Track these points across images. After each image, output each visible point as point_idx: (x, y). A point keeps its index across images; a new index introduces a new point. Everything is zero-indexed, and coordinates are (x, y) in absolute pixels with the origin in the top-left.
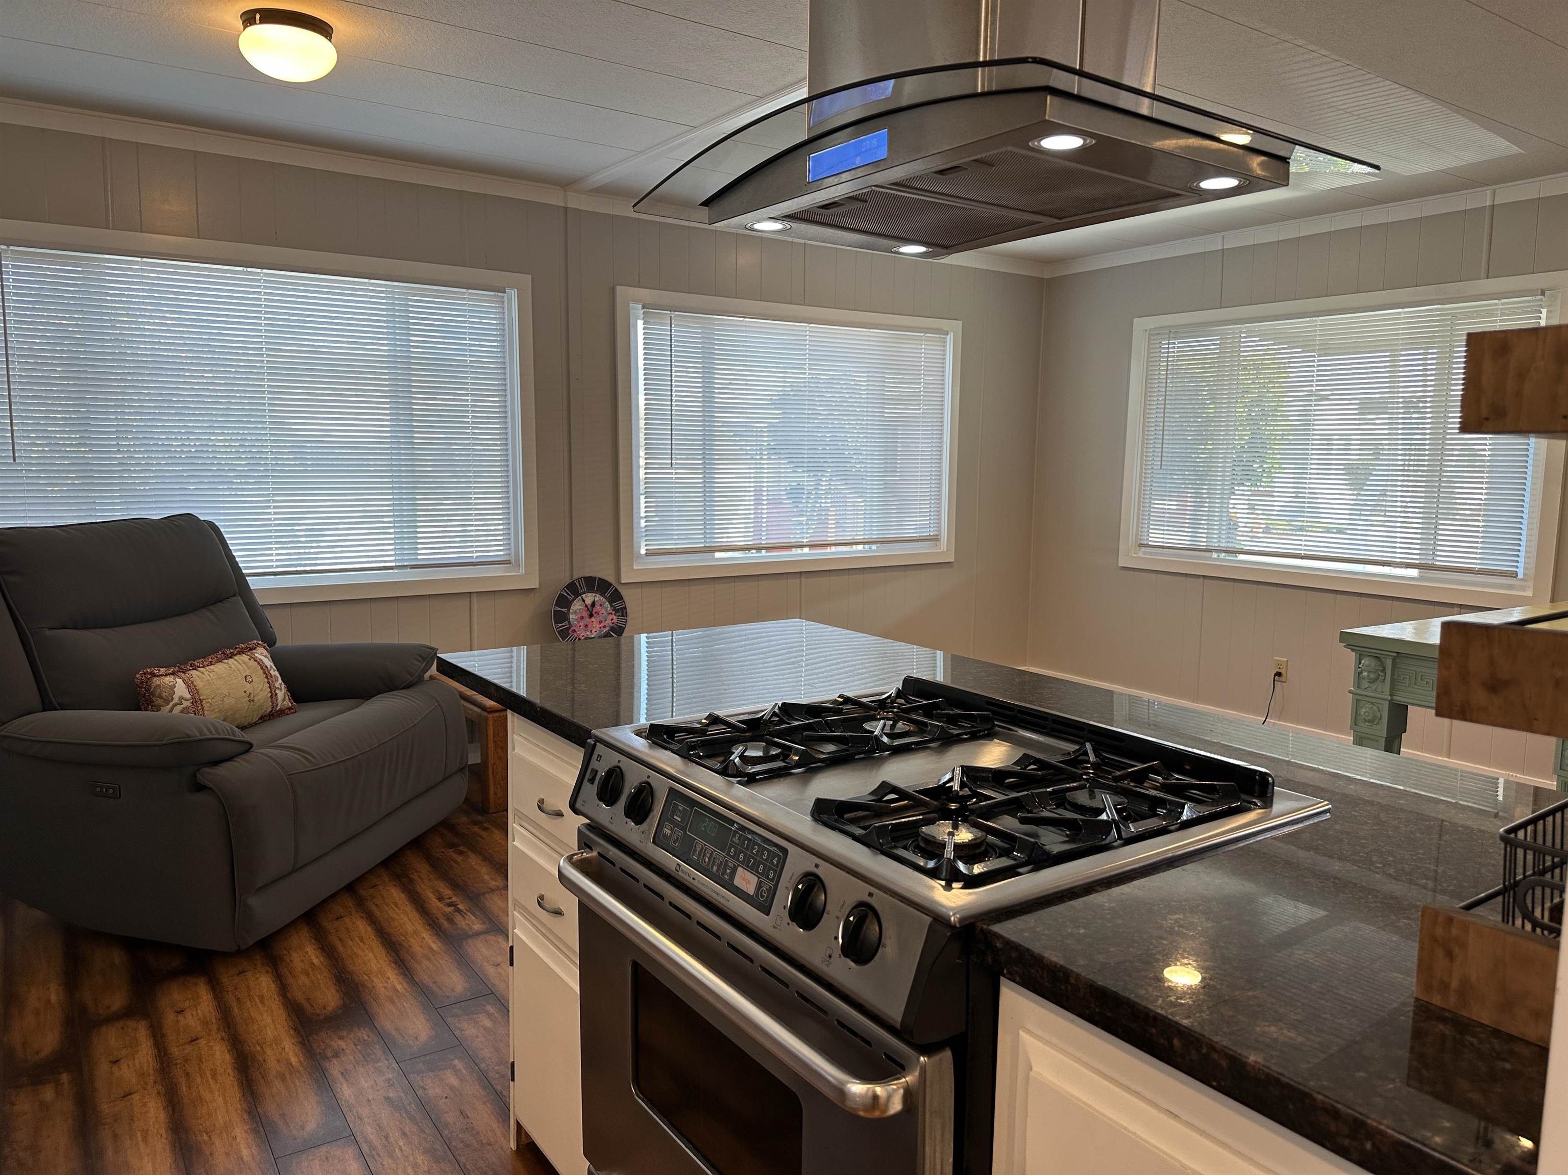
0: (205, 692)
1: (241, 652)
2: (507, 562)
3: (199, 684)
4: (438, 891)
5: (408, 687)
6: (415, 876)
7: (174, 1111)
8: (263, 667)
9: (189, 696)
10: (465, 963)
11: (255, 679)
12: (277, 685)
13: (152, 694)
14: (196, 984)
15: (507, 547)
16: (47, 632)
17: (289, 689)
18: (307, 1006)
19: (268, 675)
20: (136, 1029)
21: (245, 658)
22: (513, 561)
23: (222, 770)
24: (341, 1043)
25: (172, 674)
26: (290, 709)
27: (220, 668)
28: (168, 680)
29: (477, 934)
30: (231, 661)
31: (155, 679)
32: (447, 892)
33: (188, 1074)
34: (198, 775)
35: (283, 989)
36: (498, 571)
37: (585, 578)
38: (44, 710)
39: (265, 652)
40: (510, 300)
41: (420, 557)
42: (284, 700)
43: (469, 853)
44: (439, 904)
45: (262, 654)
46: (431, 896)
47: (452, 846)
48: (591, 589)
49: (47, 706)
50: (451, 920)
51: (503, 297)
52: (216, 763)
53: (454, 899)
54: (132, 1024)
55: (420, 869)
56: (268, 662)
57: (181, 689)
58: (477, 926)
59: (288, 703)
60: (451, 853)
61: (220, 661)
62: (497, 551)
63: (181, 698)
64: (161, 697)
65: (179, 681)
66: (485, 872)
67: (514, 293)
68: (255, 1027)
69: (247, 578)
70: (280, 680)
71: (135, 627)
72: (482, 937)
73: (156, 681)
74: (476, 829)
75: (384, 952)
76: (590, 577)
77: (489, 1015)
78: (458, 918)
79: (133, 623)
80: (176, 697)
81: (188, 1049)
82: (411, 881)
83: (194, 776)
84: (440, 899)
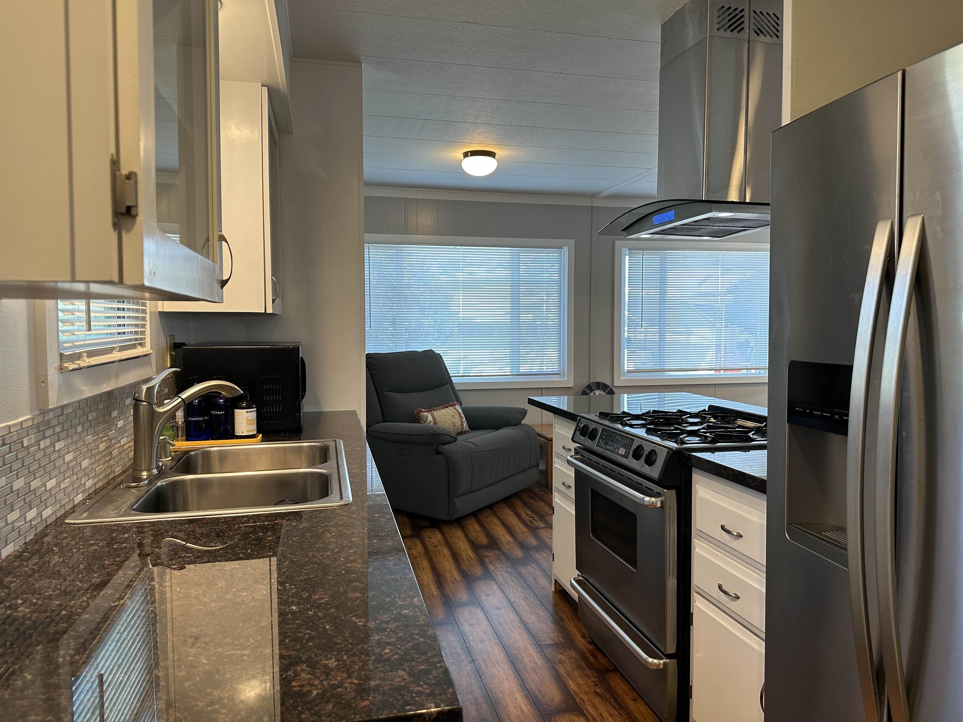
0: (438, 420)
1: (451, 406)
2: (559, 374)
3: (436, 417)
4: (526, 512)
5: (515, 425)
6: (517, 507)
7: (432, 563)
8: (459, 412)
9: (432, 421)
10: (536, 536)
11: (456, 417)
12: (464, 420)
13: (420, 419)
14: (435, 531)
15: (559, 367)
16: (386, 393)
17: (468, 423)
18: (475, 542)
19: (460, 416)
20: (415, 541)
21: (452, 408)
22: (562, 373)
23: (447, 447)
24: (489, 554)
25: (427, 412)
26: (468, 431)
27: (443, 411)
28: (426, 413)
29: (542, 528)
30: (447, 409)
31: (421, 413)
32: (529, 513)
33: (435, 555)
34: (438, 448)
35: (467, 536)
36: (556, 378)
37: (596, 382)
38: (383, 422)
39: (459, 407)
40: (564, 251)
41: (520, 371)
42: (466, 427)
43: (540, 501)
44: (526, 517)
45: (458, 407)
46: (524, 514)
47: (532, 498)
48: (598, 388)
49: (384, 421)
50: (531, 523)
51: (561, 251)
52: (445, 444)
53: (533, 516)
54: (414, 539)
55: (519, 505)
56: (460, 411)
57: (430, 418)
58: (542, 525)
59: (467, 429)
60: (531, 500)
61: (443, 408)
62: (556, 369)
63: (430, 421)
64: (423, 420)
65: (429, 414)
66: (546, 508)
67: (566, 249)
68: (457, 545)
69: (452, 378)
70: (465, 419)
71: (413, 393)
72: (544, 529)
73: (422, 414)
74: (543, 493)
75: (504, 529)
76: (598, 382)
77: (546, 553)
78: (534, 522)
79: (413, 392)
80: (428, 420)
81: (434, 549)
82: (515, 508)
83: (437, 448)
84: (527, 515)
